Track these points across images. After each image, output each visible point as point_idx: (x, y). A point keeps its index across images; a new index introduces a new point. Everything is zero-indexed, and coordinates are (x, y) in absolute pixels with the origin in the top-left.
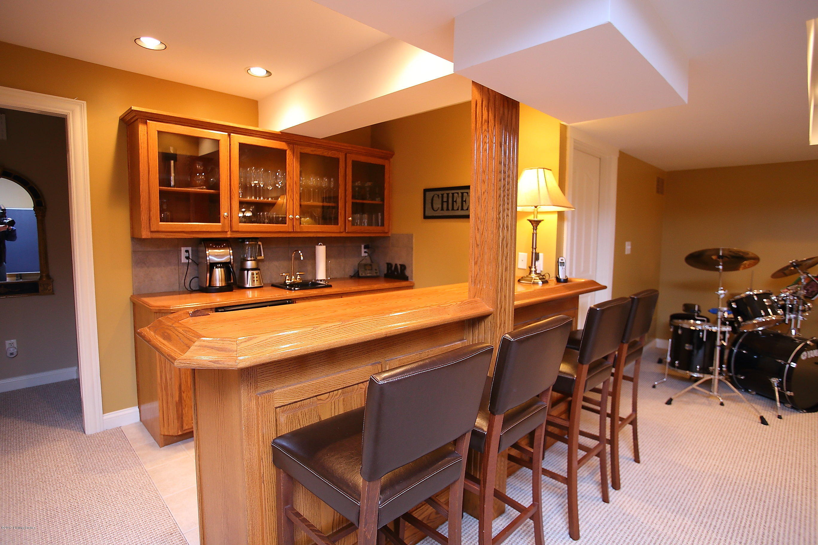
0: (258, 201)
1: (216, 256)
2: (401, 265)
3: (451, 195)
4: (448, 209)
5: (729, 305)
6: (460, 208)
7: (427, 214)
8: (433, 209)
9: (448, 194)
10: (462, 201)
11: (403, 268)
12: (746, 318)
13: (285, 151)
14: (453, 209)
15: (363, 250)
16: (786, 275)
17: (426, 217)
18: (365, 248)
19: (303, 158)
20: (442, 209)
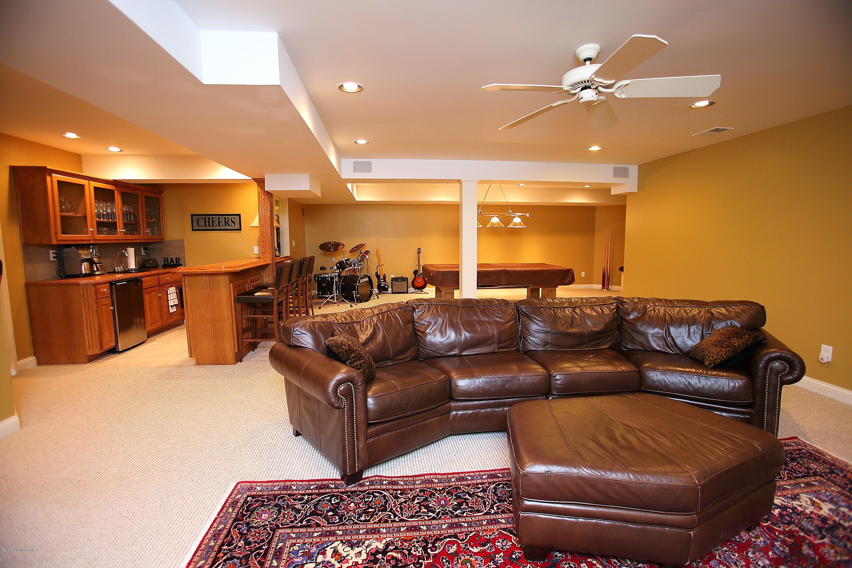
0: (102, 221)
1: (85, 255)
2: (176, 258)
3: (211, 218)
4: (209, 226)
5: (337, 265)
6: (218, 225)
7: (194, 228)
8: (199, 225)
9: (209, 218)
10: (219, 222)
11: (178, 260)
12: (343, 269)
13: (114, 191)
14: (213, 226)
15: (143, 251)
16: (354, 251)
17: (193, 230)
18: (144, 249)
19: (124, 196)
20: (205, 226)
